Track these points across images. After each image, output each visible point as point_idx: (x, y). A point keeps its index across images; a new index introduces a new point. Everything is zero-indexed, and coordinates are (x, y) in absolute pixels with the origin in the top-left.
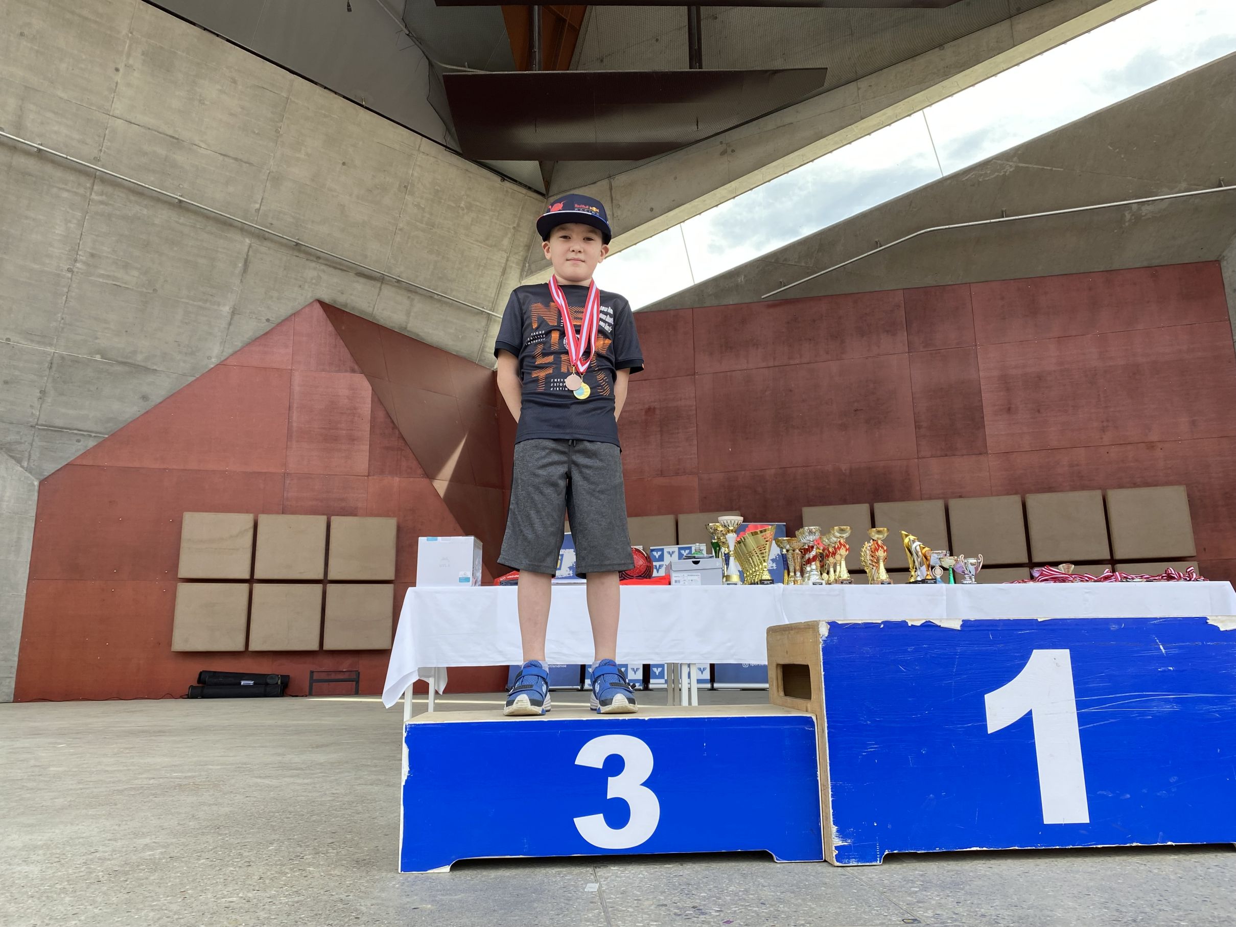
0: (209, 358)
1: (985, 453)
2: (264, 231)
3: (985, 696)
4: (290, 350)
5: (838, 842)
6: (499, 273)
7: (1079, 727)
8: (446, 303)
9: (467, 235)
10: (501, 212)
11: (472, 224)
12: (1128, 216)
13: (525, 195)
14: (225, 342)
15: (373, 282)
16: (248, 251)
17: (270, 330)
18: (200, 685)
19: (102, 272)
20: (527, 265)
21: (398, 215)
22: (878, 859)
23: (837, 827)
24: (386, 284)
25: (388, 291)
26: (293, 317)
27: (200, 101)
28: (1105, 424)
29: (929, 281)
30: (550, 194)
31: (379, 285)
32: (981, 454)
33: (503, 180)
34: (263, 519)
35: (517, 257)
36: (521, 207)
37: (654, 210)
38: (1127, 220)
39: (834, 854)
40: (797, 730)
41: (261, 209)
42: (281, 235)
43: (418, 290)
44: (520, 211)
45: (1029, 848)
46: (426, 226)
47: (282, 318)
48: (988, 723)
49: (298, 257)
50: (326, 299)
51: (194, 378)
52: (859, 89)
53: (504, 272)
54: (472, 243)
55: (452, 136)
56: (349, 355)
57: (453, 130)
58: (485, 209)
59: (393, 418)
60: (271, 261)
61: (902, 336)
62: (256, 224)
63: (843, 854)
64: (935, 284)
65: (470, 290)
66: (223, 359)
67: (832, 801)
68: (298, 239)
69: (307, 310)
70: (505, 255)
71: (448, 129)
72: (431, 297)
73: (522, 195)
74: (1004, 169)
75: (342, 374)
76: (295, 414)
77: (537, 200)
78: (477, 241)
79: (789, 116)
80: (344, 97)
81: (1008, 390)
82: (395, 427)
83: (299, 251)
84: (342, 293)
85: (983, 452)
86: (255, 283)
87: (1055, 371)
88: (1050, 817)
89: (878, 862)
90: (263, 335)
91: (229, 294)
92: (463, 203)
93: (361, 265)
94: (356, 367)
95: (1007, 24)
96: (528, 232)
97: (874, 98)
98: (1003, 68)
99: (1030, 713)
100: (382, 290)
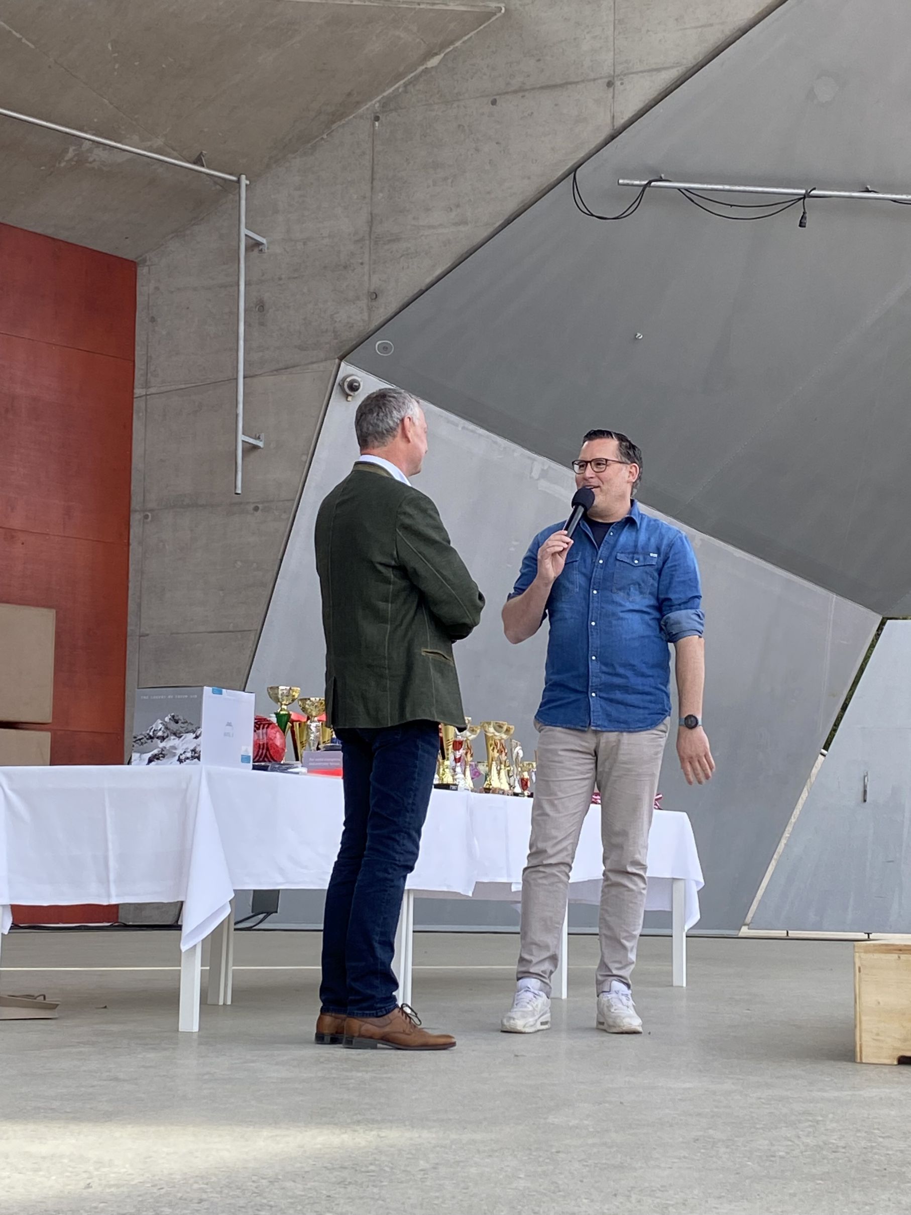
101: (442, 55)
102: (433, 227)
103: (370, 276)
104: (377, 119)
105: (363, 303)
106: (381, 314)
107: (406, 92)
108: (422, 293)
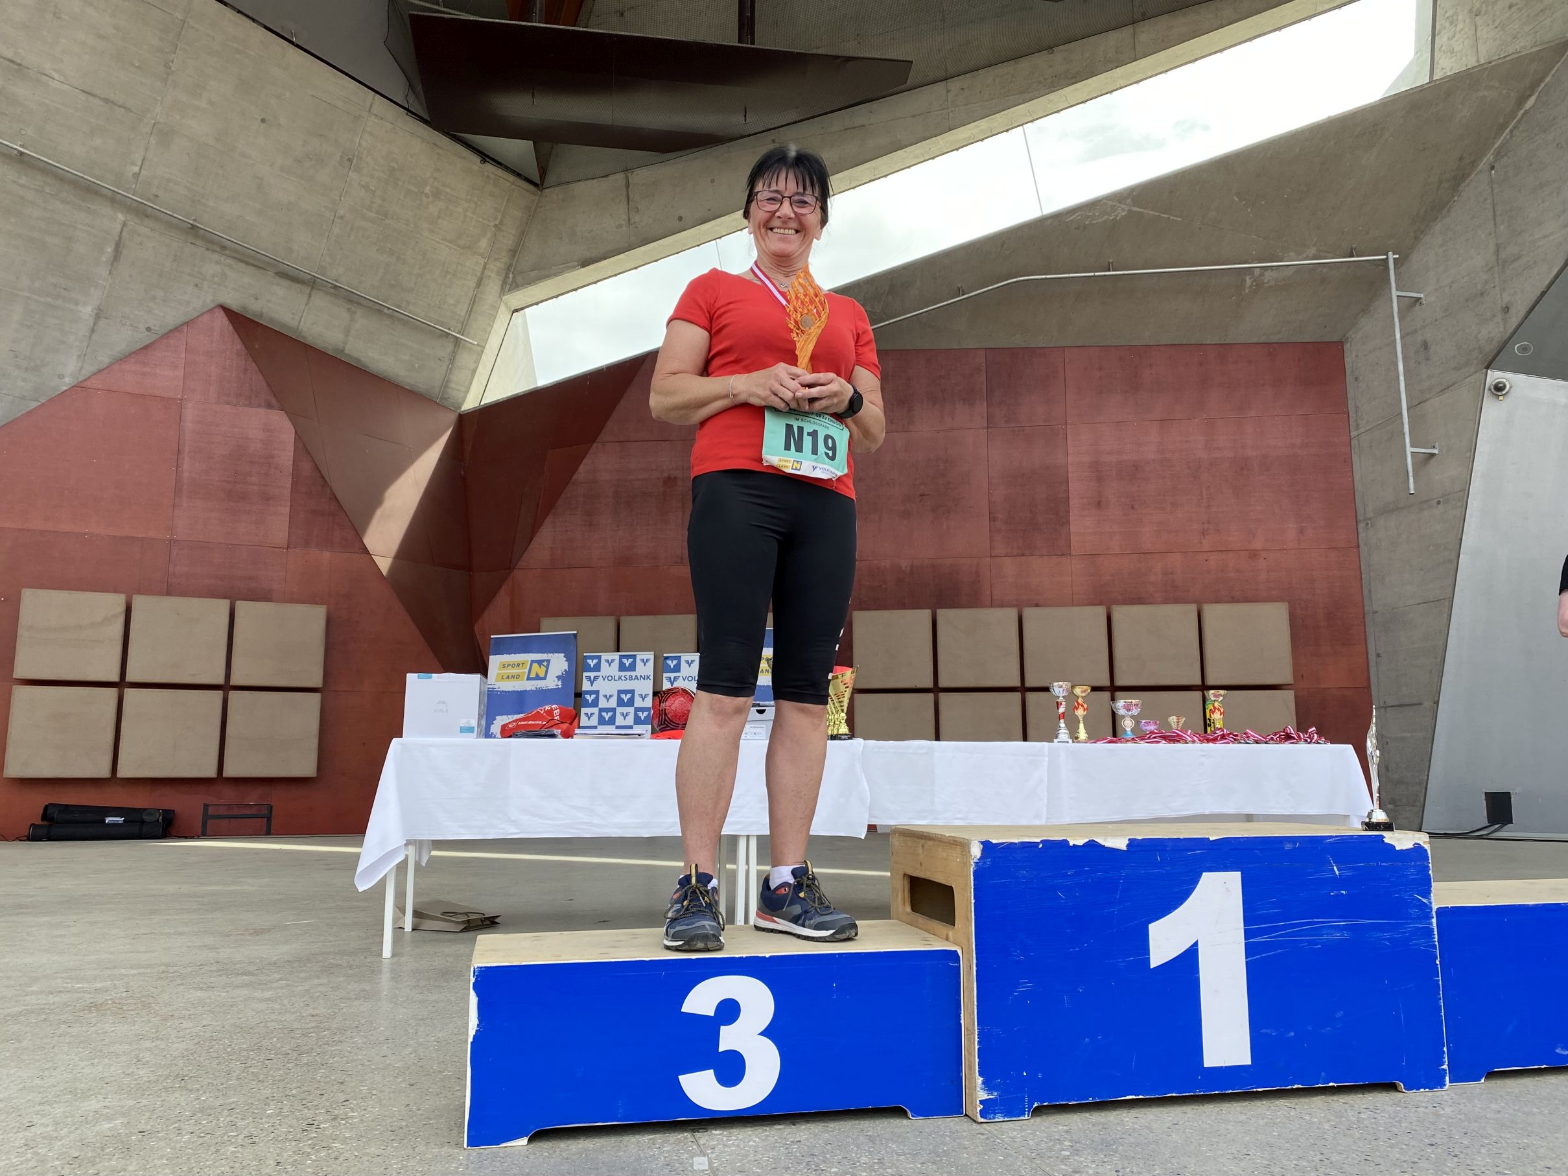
0: (61, 376)
1: (1068, 554)
2: (145, 204)
3: (1151, 926)
4: (180, 373)
5: (984, 1095)
6: (473, 284)
7: (1246, 958)
8: (399, 320)
9: (433, 232)
10: (479, 203)
11: (439, 217)
12: (1248, 281)
13: (513, 183)
14: (85, 354)
15: (299, 285)
16: (121, 233)
17: (153, 343)
18: (45, 823)
20: (511, 276)
21: (338, 198)
22: (1027, 1113)
23: (982, 1079)
24: (319, 289)
25: (319, 300)
26: (185, 327)
27: (55, 14)
28: (1206, 526)
29: (1018, 341)
30: (546, 185)
31: (307, 290)
32: (1063, 555)
33: (484, 161)
34: (139, 601)
35: (498, 264)
36: (507, 198)
37: (683, 220)
38: (1247, 286)
39: (979, 1109)
40: (940, 965)
41: (143, 172)
42: (171, 214)
43: (362, 300)
44: (504, 205)
45: (1187, 1094)
46: (374, 215)
47: (170, 328)
48: (1151, 956)
49: (195, 244)
50: (234, 303)
51: (39, 403)
52: (948, 91)
53: (479, 284)
54: (438, 243)
55: (417, 96)
56: (265, 384)
57: (419, 88)
58: (457, 197)
59: (323, 472)
60: (154, 247)
61: (981, 407)
62: (133, 195)
63: (988, 1109)
64: (1023, 345)
65: (433, 304)
66: (81, 379)
67: (978, 1049)
68: (195, 220)
69: (206, 318)
70: (482, 261)
71: (411, 87)
72: (379, 310)
73: (508, 184)
74: (1115, 212)
75: (253, 410)
76: (187, 460)
77: (527, 191)
78: (444, 239)
79: (860, 115)
80: (266, 28)
81: (1100, 479)
82: (325, 484)
83: (197, 236)
84: (256, 299)
85: (1065, 553)
86: (131, 276)
87: (1154, 460)
88: (1210, 1060)
89: (1026, 1116)
90: (142, 349)
91: (93, 289)
92: (428, 188)
93: (284, 262)
94: (274, 401)
95: (1127, 31)
96: (513, 232)
97: (966, 105)
98: (1120, 84)
99: (1196, 944)
100: (313, 298)
101: (1537, 94)
102: (1546, 236)
103: (1501, 295)
104: (1493, 168)
105: (1499, 318)
106: (1514, 322)
107: (1512, 137)
108: (1543, 294)
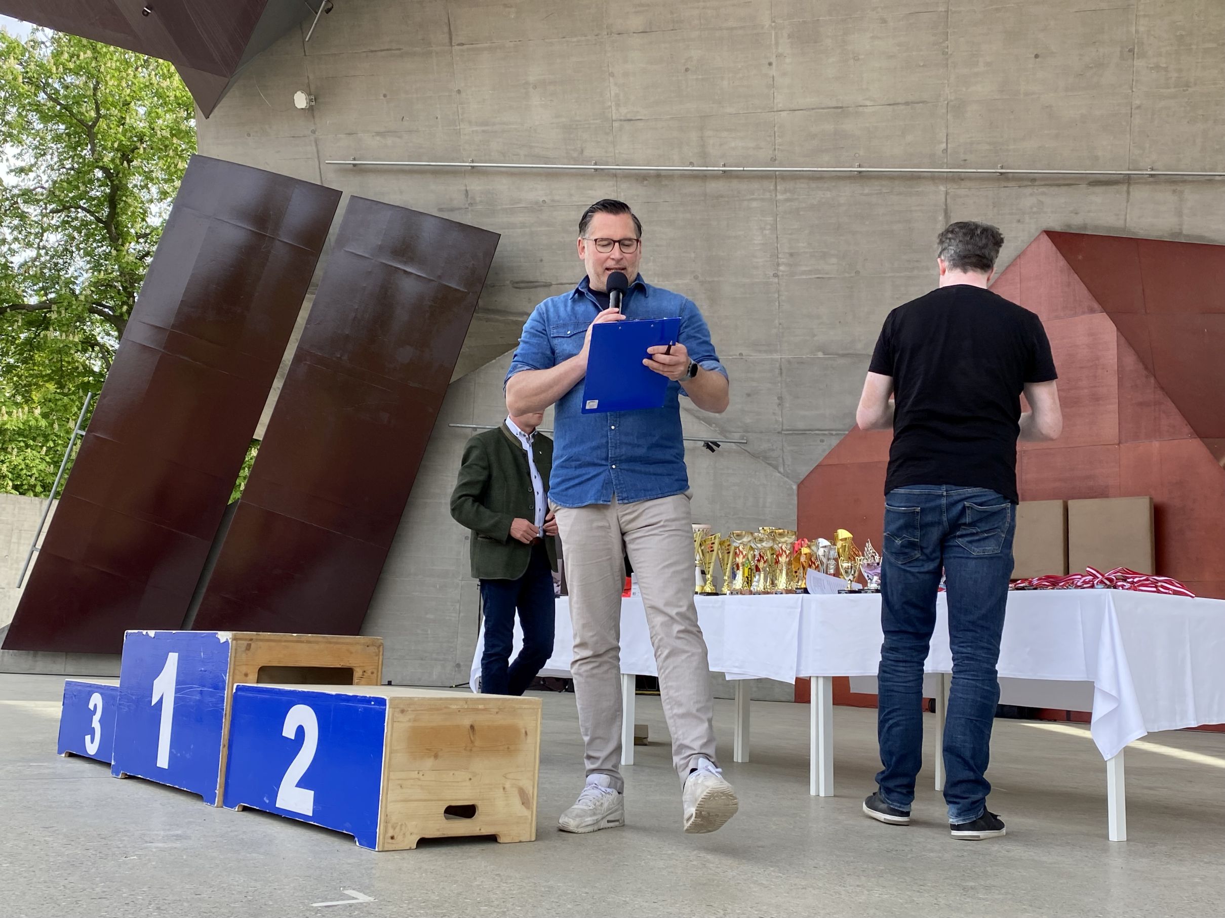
3: (155, 682)
15: (1114, 187)
16: (946, 199)
19: (804, 268)
21: (1131, 91)
24: (1136, 183)
25: (1139, 193)
26: (1018, 260)
27: (854, 58)
31: (1125, 188)
41: (949, 145)
42: (980, 170)
43: (1185, 177)
47: (1007, 264)
49: (1006, 187)
50: (1057, 227)
56: (1085, 292)
59: (1147, 363)
60: (975, 202)
62: (947, 168)
68: (1002, 168)
69: (1032, 247)
72: (1210, 180)
75: (1080, 318)
82: (1150, 374)
83: (1006, 180)
84: (1076, 213)
93: (1092, 171)
94: (1096, 305)
100: (1132, 194)
